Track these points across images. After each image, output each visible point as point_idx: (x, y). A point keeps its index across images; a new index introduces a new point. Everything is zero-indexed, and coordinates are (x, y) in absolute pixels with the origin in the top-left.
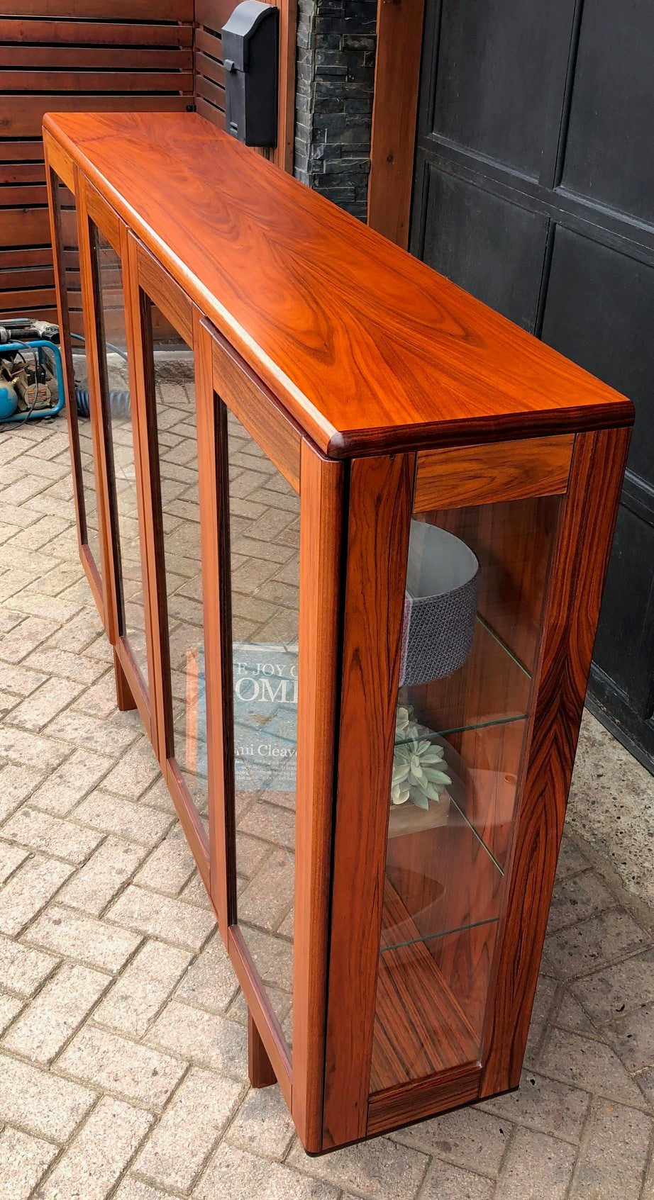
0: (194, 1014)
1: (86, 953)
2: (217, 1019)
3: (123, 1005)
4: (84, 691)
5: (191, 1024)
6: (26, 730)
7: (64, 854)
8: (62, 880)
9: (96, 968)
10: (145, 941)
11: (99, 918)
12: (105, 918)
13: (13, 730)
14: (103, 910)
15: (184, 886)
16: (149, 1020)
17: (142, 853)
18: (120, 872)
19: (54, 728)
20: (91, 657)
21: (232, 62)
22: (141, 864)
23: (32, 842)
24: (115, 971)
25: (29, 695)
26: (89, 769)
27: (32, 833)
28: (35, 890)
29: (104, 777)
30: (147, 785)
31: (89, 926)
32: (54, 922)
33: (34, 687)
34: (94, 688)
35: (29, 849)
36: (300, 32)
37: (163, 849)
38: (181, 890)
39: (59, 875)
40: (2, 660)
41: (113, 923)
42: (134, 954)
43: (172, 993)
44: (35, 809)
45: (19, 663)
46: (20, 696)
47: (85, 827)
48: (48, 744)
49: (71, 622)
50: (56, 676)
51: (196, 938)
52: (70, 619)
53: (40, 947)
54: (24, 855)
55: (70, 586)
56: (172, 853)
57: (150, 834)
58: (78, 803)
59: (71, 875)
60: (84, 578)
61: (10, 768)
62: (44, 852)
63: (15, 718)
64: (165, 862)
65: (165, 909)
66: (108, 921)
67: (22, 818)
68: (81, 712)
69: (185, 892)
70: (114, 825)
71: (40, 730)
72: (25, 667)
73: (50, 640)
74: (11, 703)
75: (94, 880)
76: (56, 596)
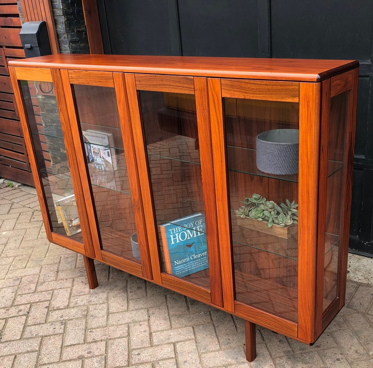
0: (213, 354)
1: (159, 357)
2: (221, 352)
3: (186, 364)
4: (71, 290)
5: (214, 357)
6: (62, 309)
7: (119, 336)
8: (127, 343)
9: (167, 359)
10: (174, 344)
11: (152, 346)
12: (154, 345)
13: (57, 311)
14: (151, 343)
15: (171, 325)
16: (199, 363)
17: (146, 323)
18: (145, 331)
19: (73, 304)
20: (63, 279)
21: (30, 45)
22: (149, 326)
23: (103, 338)
24: (174, 357)
25: (51, 299)
26: (100, 309)
27: (100, 335)
28: (120, 350)
29: (108, 309)
30: (126, 305)
31: (151, 350)
32: (137, 355)
33: (50, 296)
34: (74, 287)
35: (104, 340)
36: (59, 28)
37: (152, 319)
38: (171, 327)
39: (124, 342)
40: (27, 294)
41: (158, 345)
42: (175, 350)
43: (199, 353)
44: (93, 329)
45: (35, 292)
46: (47, 301)
47: (118, 325)
48: (76, 309)
49: (42, 273)
50: (55, 289)
51: (190, 336)
52: (40, 272)
53: (141, 363)
54: (104, 343)
55: (27, 263)
56: (157, 319)
57: (143, 317)
58: (107, 320)
59: (128, 340)
60: (30, 259)
61: (69, 322)
62: (110, 339)
63: (54, 307)
64: (157, 322)
65: (172, 334)
66: (156, 346)
67: (91, 333)
68: (78, 295)
69: (173, 326)
70: (127, 320)
71: (68, 307)
72: (39, 292)
73: (40, 281)
74: (47, 304)
75: (138, 338)
76: (25, 268)
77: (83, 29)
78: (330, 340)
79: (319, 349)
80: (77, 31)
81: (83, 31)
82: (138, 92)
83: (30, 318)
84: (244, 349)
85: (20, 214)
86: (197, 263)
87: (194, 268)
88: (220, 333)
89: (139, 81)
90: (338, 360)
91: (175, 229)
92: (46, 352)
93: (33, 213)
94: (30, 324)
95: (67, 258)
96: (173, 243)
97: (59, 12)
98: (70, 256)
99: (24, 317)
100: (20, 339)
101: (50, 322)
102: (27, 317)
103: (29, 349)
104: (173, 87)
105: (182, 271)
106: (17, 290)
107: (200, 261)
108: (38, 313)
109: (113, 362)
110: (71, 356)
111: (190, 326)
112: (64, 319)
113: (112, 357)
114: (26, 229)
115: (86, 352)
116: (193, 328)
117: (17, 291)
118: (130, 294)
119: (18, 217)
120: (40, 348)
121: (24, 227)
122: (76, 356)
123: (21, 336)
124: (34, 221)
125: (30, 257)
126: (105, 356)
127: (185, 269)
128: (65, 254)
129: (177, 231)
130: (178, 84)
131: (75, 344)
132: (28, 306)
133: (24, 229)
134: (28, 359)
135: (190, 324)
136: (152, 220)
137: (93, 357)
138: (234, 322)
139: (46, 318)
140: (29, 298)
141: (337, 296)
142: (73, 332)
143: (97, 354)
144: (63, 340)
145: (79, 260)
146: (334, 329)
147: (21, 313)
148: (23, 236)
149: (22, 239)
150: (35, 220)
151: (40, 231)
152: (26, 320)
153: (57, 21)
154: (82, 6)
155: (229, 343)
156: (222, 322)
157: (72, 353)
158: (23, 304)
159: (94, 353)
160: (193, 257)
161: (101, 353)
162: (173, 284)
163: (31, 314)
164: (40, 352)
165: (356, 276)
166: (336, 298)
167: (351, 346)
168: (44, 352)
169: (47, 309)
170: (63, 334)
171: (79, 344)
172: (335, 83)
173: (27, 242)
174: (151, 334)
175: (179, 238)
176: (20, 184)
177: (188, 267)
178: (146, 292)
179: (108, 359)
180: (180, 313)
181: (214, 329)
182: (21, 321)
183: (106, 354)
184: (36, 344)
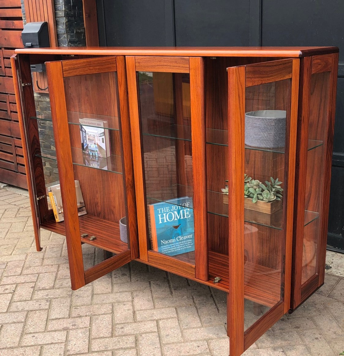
0: (195, 330)
1: (142, 331)
2: (202, 329)
3: (169, 337)
4: (57, 274)
5: (196, 333)
6: (48, 289)
7: (103, 313)
8: (111, 319)
9: (149, 332)
10: (157, 321)
11: (135, 322)
12: (137, 321)
13: (43, 291)
14: (134, 320)
15: (154, 306)
16: (181, 337)
17: (130, 303)
18: (129, 310)
19: (58, 285)
20: (48, 265)
21: (31, 43)
22: (133, 306)
23: (88, 314)
24: (156, 331)
25: (37, 281)
26: (85, 291)
27: (84, 312)
28: (104, 324)
29: (93, 291)
30: (111, 288)
31: (134, 325)
32: (121, 328)
33: (36, 278)
34: (60, 272)
35: (89, 316)
36: (59, 29)
37: (136, 300)
38: (154, 307)
39: (108, 318)
40: (13, 276)
41: (142, 321)
42: (158, 326)
43: (181, 329)
44: (77, 306)
45: (21, 274)
46: (33, 282)
47: (102, 304)
48: (61, 290)
49: (27, 259)
50: (41, 273)
51: (173, 315)
52: (26, 259)
53: (124, 335)
54: (88, 318)
55: (13, 251)
56: (140, 300)
57: (127, 298)
58: (92, 300)
59: (112, 316)
60: (16, 248)
61: (54, 300)
62: (95, 315)
63: (39, 287)
64: (141, 303)
65: (155, 312)
66: (139, 322)
67: (76, 310)
68: (63, 279)
69: (156, 307)
70: (111, 300)
71: (53, 288)
72: (25, 275)
73: (25, 266)
74: (33, 285)
75: (122, 315)
76: (11, 255)
77: (82, 30)
78: (310, 323)
79: (298, 329)
80: (77, 32)
81: (81, 33)
82: (137, 74)
83: (16, 296)
84: (225, 327)
85: (5, 210)
86: (182, 244)
87: (179, 249)
88: (202, 314)
89: (139, 63)
90: (317, 339)
91: (164, 209)
92: (32, 323)
93: (19, 210)
94: (16, 301)
95: (53, 248)
96: (160, 222)
97: (61, 14)
98: (55, 246)
99: (11, 295)
100: (7, 312)
101: (35, 300)
102: (13, 295)
103: (15, 321)
104: (170, 67)
105: (168, 251)
106: (3, 272)
107: (185, 244)
108: (24, 292)
109: (97, 333)
110: (56, 327)
111: (173, 307)
112: (49, 298)
113: (96, 329)
114: (12, 223)
115: (71, 324)
116: (176, 309)
117: (3, 274)
118: (114, 279)
119: (4, 213)
120: (25, 320)
121: (10, 221)
122: (61, 327)
123: (8, 309)
124: (20, 217)
125: (15, 247)
126: (90, 329)
127: (171, 249)
128: (51, 245)
129: (165, 212)
130: (175, 64)
131: (60, 318)
132: (14, 286)
133: (9, 223)
134: (14, 329)
135: (173, 305)
136: (142, 196)
137: (77, 328)
138: (216, 305)
139: (32, 296)
140: (15, 279)
141: (316, 273)
142: (59, 308)
143: (81, 326)
144: (48, 314)
145: (64, 250)
146: (314, 314)
147: (7, 291)
148: (8, 229)
149: (8, 232)
150: (20, 215)
151: (25, 225)
152: (12, 297)
153: (58, 22)
154: (83, 10)
155: (210, 322)
156: (204, 305)
157: (57, 325)
158: (9, 284)
159: (79, 326)
160: (179, 239)
161: (85, 325)
162: (158, 262)
163: (16, 292)
164: (25, 323)
165: (338, 271)
166: (315, 274)
167: (330, 328)
168: (30, 323)
169: (33, 289)
170: (48, 310)
171: (64, 318)
172: (316, 61)
173: (12, 234)
174: (134, 312)
175: (166, 218)
176: (5, 185)
177: (174, 247)
178: (131, 278)
179: (92, 331)
180: (164, 296)
181: (196, 310)
182: (7, 298)
183: (90, 326)
184: (22, 317)
